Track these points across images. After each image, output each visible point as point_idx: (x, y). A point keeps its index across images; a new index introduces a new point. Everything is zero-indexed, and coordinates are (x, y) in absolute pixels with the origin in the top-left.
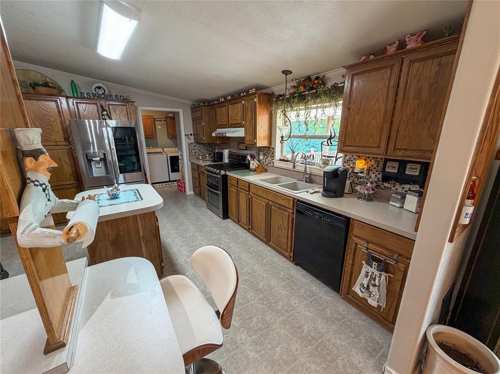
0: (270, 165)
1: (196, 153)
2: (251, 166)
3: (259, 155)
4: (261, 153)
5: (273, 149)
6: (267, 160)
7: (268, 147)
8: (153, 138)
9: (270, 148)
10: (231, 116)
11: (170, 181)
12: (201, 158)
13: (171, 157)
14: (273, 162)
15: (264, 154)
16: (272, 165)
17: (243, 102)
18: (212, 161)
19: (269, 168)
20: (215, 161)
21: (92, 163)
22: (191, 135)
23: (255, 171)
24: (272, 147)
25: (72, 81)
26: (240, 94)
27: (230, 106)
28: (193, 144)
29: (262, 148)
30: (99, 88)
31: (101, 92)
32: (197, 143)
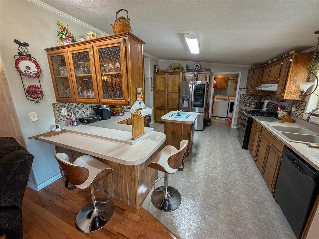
0: (299, 117)
1: (245, 101)
2: (279, 116)
3: (292, 107)
4: (293, 105)
5: (306, 103)
6: (297, 112)
7: (301, 101)
8: (224, 90)
9: (303, 101)
10: (272, 74)
11: (227, 117)
12: (248, 105)
13: (231, 102)
14: (302, 115)
15: (296, 107)
16: (301, 117)
17: (282, 63)
18: (254, 108)
19: (297, 120)
20: (256, 109)
21: (184, 101)
22: (244, 88)
23: (281, 120)
24: (305, 101)
25: (187, 65)
26: (282, 56)
27: (273, 66)
28: (244, 95)
29: (296, 101)
30: (197, 66)
31: (197, 68)
32: (248, 94)
